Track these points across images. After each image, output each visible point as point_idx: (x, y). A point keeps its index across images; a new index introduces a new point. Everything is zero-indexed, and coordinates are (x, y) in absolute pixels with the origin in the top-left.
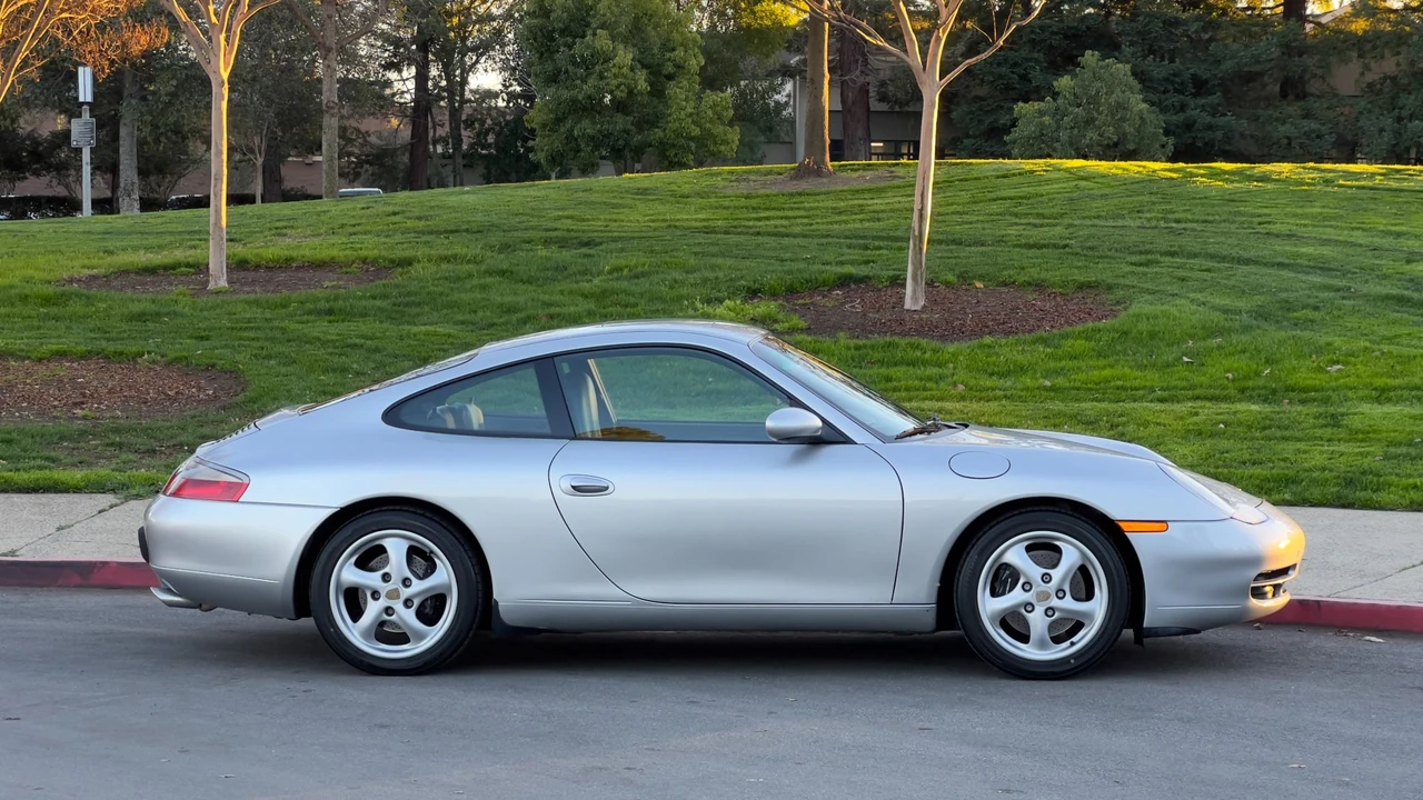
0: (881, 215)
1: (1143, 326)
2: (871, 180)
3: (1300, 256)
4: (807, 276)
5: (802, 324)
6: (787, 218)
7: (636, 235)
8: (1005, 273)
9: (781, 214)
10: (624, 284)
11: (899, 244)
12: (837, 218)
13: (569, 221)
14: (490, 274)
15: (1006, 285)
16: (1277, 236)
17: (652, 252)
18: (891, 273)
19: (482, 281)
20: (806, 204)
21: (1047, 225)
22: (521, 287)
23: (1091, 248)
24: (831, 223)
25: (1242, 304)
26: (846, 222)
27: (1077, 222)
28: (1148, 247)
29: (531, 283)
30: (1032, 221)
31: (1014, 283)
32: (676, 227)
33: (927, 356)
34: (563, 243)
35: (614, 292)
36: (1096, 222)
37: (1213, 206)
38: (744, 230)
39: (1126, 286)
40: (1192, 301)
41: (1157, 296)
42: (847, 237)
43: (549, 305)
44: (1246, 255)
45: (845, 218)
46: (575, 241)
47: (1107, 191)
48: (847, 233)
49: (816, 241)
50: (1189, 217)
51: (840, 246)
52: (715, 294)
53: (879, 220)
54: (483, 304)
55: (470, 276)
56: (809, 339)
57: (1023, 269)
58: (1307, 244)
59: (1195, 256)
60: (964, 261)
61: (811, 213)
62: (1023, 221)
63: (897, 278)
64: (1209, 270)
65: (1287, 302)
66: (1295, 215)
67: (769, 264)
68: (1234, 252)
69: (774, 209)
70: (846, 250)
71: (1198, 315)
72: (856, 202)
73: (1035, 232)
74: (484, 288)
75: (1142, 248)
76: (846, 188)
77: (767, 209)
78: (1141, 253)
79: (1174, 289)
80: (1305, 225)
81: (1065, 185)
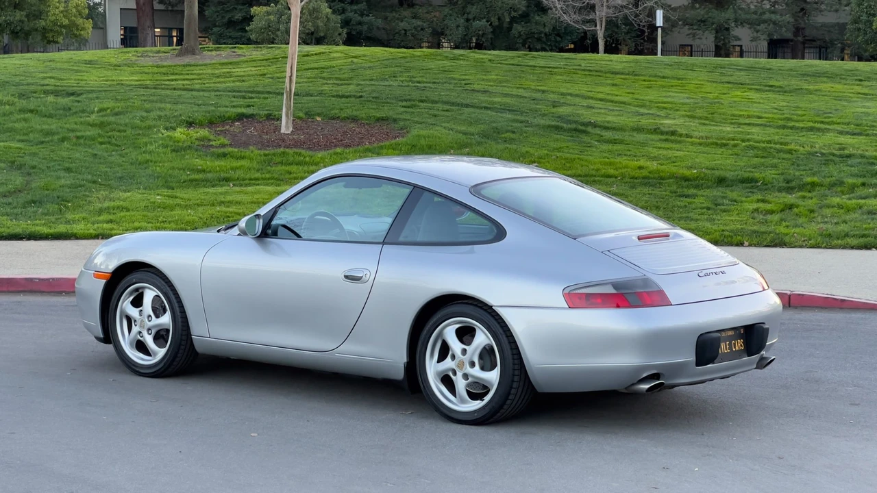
0: (244, 78)
1: (423, 142)
2: (225, 58)
3: (495, 103)
4: (218, 114)
5: (227, 142)
6: (187, 79)
7: (101, 89)
8: (332, 112)
9: (181, 77)
10: (112, 119)
11: (262, 96)
12: (218, 80)
13: (53, 80)
14: (24, 112)
15: (334, 119)
16: (478, 91)
17: (117, 99)
18: (266, 112)
19: (22, 116)
20: (195, 72)
21: (345, 84)
22: (49, 120)
23: (376, 98)
24: (215, 83)
25: (471, 129)
26: (225, 82)
27: (362, 83)
28: (409, 97)
29: (52, 118)
30: (335, 82)
31: (338, 117)
32: (122, 84)
33: (307, 159)
34: (56, 93)
35: (109, 124)
36: (373, 83)
37: (435, 74)
38: (166, 87)
39: (405, 119)
40: (445, 128)
41: (424, 125)
42: (230, 91)
43: (73, 131)
44: (464, 102)
45: (222, 80)
46: (63, 92)
47: (372, 65)
48: (228, 89)
49: (213, 93)
50: (425, 80)
51: (229, 96)
52: (168, 124)
53: (243, 81)
54: (29, 129)
55: (11, 113)
56: (236, 150)
57: (342, 109)
58: (495, 96)
59: (436, 102)
60: (306, 105)
61: (201, 77)
62: (329, 82)
63: (270, 115)
64: (447, 111)
65: (497, 129)
66: (483, 80)
67: (191, 107)
68: (458, 100)
69: (176, 74)
70: (233, 99)
71: (450, 136)
72: (225, 70)
73: (339, 88)
74: (25, 120)
75: (405, 98)
76: (213, 62)
77: (173, 74)
78: (406, 101)
79: (432, 121)
80: (491, 86)
81: (345, 61)
